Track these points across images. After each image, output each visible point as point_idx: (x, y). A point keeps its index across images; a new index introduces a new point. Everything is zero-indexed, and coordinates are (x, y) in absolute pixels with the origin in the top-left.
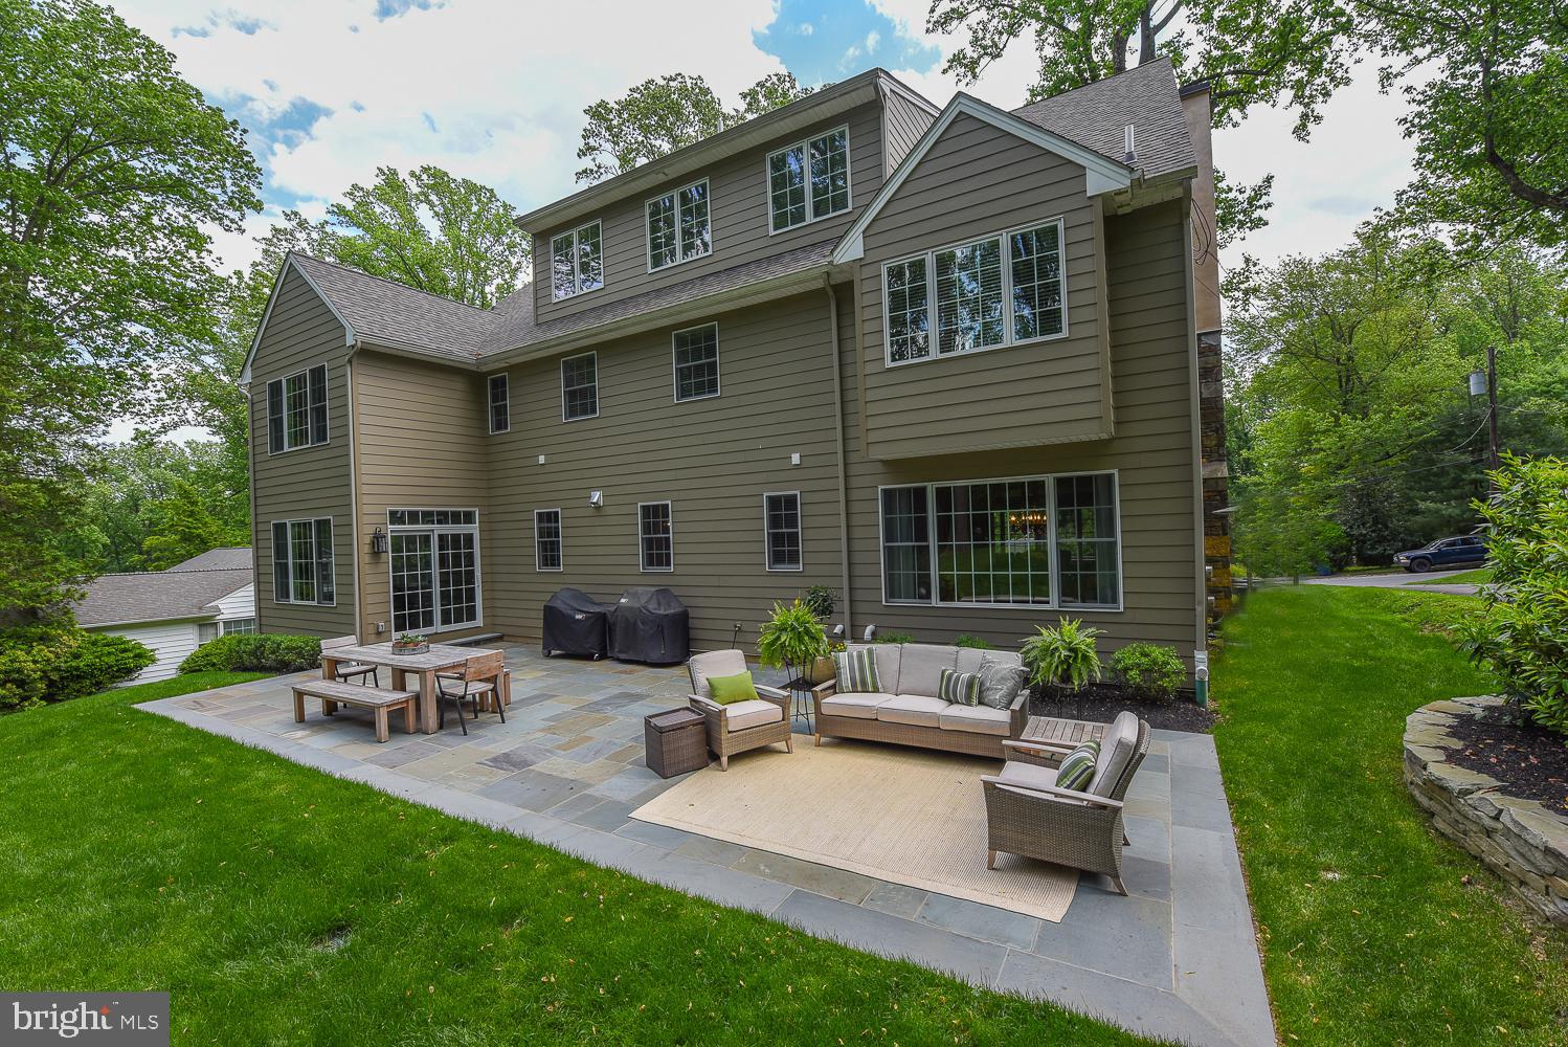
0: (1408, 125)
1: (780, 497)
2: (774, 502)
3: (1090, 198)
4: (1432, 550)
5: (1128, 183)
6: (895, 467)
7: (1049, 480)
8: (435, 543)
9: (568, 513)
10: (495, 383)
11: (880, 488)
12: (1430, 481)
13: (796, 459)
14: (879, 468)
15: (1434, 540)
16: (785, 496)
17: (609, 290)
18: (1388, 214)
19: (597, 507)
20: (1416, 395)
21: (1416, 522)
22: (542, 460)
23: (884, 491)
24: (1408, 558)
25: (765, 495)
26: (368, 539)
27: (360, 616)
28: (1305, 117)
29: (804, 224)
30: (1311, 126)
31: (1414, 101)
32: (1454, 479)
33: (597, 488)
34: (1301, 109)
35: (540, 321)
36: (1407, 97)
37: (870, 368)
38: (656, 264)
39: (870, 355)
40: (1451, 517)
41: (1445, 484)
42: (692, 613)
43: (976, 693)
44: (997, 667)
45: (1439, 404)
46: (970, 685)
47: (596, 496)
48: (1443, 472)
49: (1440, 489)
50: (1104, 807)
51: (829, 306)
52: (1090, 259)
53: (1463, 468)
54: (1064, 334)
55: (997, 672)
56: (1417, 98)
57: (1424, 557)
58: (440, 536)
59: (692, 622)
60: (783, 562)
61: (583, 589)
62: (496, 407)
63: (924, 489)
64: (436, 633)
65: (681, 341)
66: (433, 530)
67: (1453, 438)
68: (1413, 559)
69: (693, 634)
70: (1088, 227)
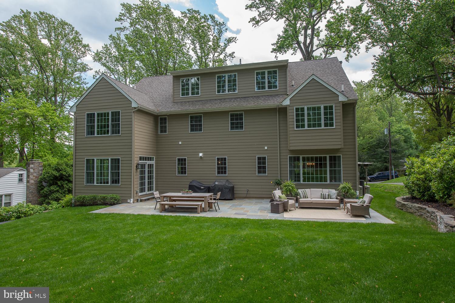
0: (374, 65)
1: (261, 157)
2: (259, 158)
3: (340, 101)
4: (375, 176)
5: (347, 100)
6: (292, 151)
7: (328, 156)
8: (147, 167)
9: (189, 159)
10: (161, 119)
11: (289, 156)
12: (374, 156)
13: (266, 148)
14: (288, 151)
15: (375, 173)
16: (262, 157)
17: (202, 96)
18: (366, 83)
19: (201, 157)
20: (370, 132)
21: (370, 168)
22: (180, 143)
23: (289, 157)
24: (370, 178)
25: (257, 156)
26: (135, 165)
27: (133, 188)
28: (348, 55)
29: (265, 90)
30: (349, 58)
31: (375, 59)
32: (380, 156)
33: (201, 152)
34: (347, 53)
35: (175, 101)
36: (374, 58)
37: (291, 129)
38: (219, 92)
39: (291, 126)
40: (379, 167)
41: (378, 157)
42: (235, 187)
43: (329, 197)
44: (333, 192)
45: (377, 135)
46: (329, 195)
47: (201, 155)
48: (377, 154)
49: (376, 159)
50: (368, 205)
51: (276, 112)
52: (339, 113)
53: (383, 153)
54: (334, 127)
55: (333, 193)
56: (376, 59)
57: (373, 178)
58: (148, 164)
59: (235, 189)
60: (261, 173)
61: (199, 181)
62: (161, 126)
63: (299, 157)
64: (146, 194)
65: (232, 115)
66: (146, 163)
67: (380, 145)
68: (371, 178)
69: (235, 192)
70: (339, 107)
